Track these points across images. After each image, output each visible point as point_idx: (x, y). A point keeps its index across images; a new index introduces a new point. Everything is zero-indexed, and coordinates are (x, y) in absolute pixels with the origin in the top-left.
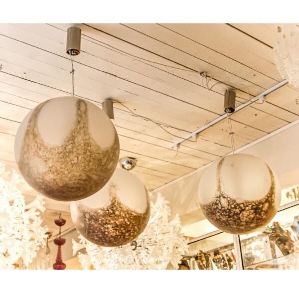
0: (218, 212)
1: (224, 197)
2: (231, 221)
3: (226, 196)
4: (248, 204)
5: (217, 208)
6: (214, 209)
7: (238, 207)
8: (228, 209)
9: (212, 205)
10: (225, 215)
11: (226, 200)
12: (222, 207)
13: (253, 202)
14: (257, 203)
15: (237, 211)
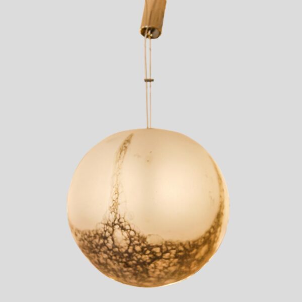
0: (105, 252)
1: (123, 228)
2: (128, 273)
3: (127, 227)
4: (169, 248)
5: (104, 244)
6: (97, 246)
7: (148, 252)
8: (127, 252)
9: (95, 237)
10: (119, 262)
11: (125, 234)
12: (114, 246)
13: (181, 244)
14: (188, 247)
15: (146, 258)
